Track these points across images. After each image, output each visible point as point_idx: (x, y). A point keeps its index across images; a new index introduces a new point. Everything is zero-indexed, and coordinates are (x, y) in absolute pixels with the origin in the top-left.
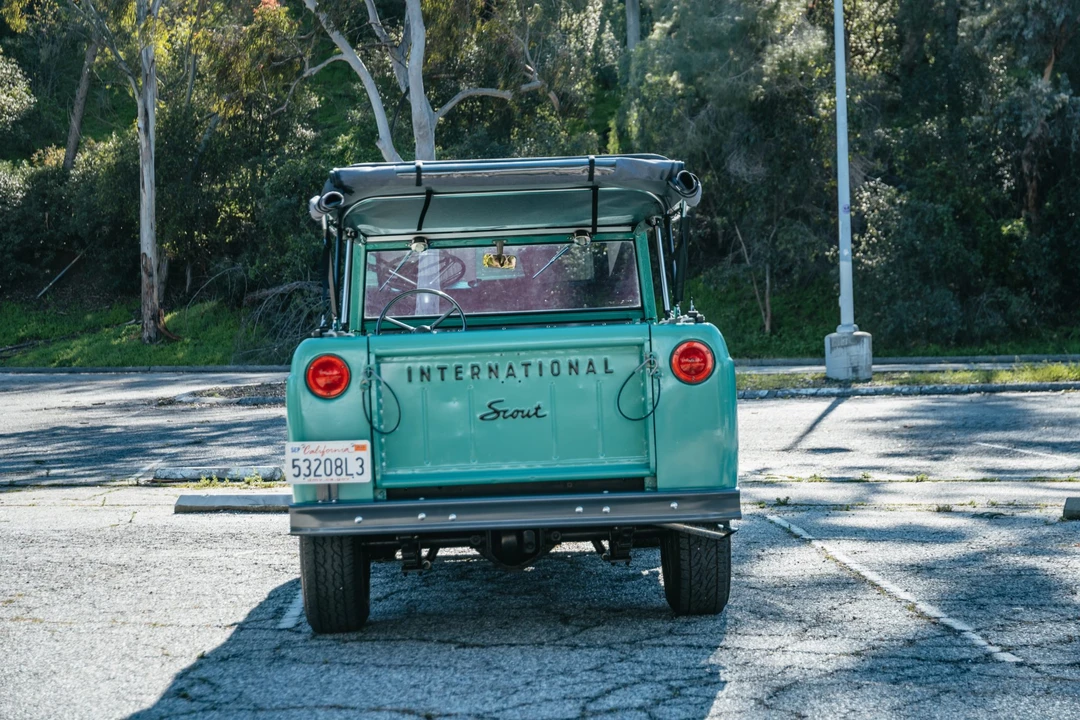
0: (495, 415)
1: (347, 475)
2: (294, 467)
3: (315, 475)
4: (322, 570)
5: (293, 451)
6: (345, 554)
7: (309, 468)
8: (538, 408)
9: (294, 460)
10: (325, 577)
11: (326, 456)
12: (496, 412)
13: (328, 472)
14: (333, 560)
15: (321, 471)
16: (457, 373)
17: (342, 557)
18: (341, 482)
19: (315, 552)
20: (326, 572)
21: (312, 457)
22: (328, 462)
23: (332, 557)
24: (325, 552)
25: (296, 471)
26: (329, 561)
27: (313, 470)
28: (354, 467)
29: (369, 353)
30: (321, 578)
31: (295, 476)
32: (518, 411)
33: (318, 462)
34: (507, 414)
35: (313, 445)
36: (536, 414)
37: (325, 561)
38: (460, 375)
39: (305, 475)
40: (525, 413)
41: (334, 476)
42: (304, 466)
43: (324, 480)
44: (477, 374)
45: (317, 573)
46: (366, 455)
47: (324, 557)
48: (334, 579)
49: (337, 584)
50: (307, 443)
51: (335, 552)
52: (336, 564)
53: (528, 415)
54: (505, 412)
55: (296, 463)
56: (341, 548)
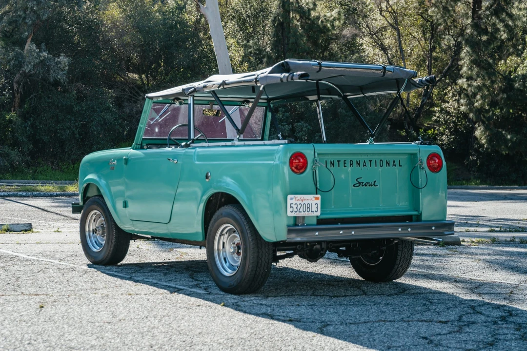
0: (358, 185)
1: (312, 212)
2: (291, 207)
3: (299, 212)
4: (260, 261)
5: (291, 199)
6: (270, 253)
7: (297, 208)
8: (375, 182)
9: (291, 204)
10: (261, 265)
11: (304, 202)
12: (359, 183)
13: (304, 211)
14: (266, 256)
15: (301, 210)
16: (345, 163)
17: (269, 255)
18: (309, 215)
19: (258, 252)
20: (262, 262)
21: (298, 203)
22: (304, 205)
23: (265, 254)
24: (262, 252)
25: (291, 209)
26: (264, 257)
27: (298, 208)
28: (314, 209)
29: (315, 152)
30: (259, 265)
31: (291, 212)
32: (367, 183)
33: (300, 205)
34: (363, 184)
35: (299, 196)
36: (374, 184)
37: (262, 257)
38: (345, 165)
39: (295, 212)
40: (370, 184)
41: (306, 212)
42: (295, 207)
43: (302, 214)
44: (352, 164)
45: (258, 262)
46: (319, 202)
47: (262, 255)
48: (264, 266)
49: (265, 268)
50: (296, 196)
51: (266, 252)
52: (266, 258)
53: (372, 185)
54: (363, 183)
55: (292, 205)
56: (269, 250)
